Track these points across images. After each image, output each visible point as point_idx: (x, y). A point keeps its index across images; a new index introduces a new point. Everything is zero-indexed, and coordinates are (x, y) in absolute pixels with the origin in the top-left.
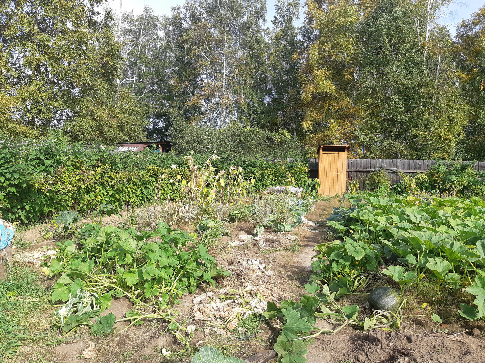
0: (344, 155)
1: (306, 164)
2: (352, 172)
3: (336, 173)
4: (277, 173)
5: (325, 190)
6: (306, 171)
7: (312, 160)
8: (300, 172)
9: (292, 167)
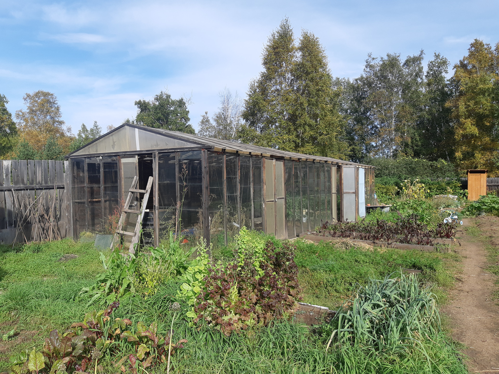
0: (485, 175)
1: (459, 181)
2: (491, 186)
3: (479, 187)
4: (439, 187)
5: (472, 197)
6: (459, 186)
7: (463, 179)
8: (455, 186)
9: (449, 184)
